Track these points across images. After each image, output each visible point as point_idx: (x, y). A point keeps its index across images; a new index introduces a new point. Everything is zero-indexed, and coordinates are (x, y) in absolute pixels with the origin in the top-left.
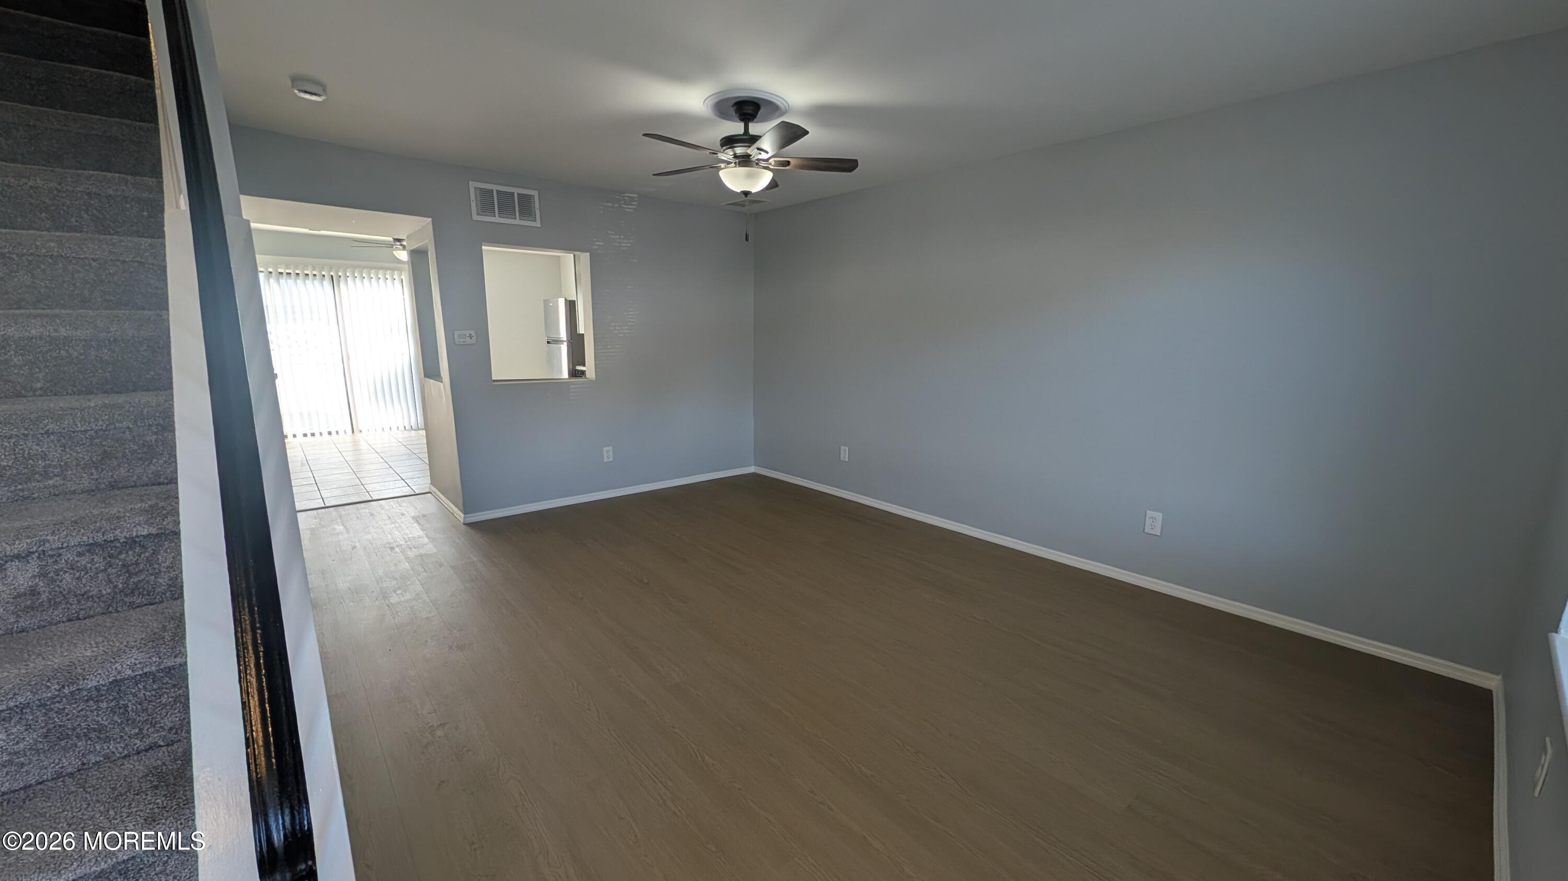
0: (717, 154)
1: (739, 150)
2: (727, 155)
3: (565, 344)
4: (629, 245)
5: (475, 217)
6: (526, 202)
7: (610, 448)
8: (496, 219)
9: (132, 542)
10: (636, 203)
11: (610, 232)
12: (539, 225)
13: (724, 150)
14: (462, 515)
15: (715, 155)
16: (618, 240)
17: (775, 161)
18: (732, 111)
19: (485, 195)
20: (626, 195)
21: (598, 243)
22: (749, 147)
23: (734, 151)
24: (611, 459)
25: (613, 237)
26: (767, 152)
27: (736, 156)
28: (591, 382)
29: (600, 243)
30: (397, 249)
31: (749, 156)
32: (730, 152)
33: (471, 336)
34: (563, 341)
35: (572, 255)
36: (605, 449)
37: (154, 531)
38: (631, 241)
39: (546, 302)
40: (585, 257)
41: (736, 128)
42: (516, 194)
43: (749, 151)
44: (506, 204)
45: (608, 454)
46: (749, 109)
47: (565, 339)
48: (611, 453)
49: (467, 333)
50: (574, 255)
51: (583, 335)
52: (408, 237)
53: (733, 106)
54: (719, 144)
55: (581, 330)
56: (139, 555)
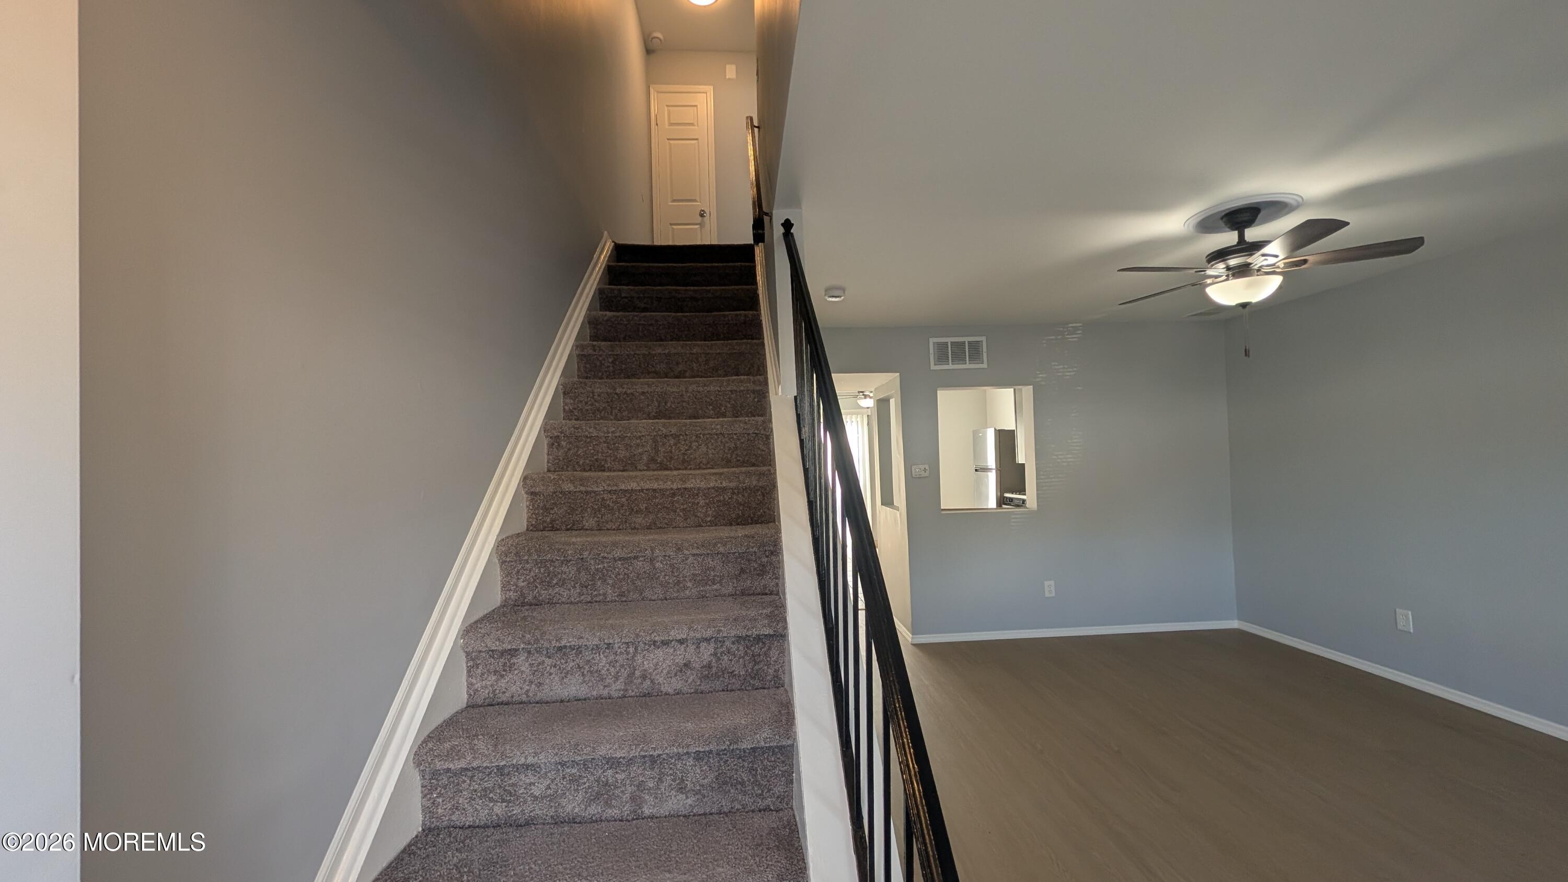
0: (1205, 271)
1: (1233, 262)
2: (1219, 268)
3: (994, 471)
4: (1073, 373)
5: (933, 367)
6: (975, 349)
7: (1052, 583)
8: (951, 366)
9: (758, 639)
10: (1080, 332)
11: (1053, 363)
12: (986, 367)
13: (1212, 265)
14: (911, 635)
15: (1203, 273)
16: (1061, 370)
17: (1285, 264)
18: (1222, 223)
19: (942, 348)
20: (1070, 325)
21: (1040, 375)
22: (1251, 255)
23: (1225, 264)
24: (1053, 594)
25: (1056, 367)
26: (1276, 256)
27: (1228, 268)
28: (1032, 512)
29: (1044, 375)
30: (861, 398)
31: (1248, 265)
32: (1222, 266)
33: (925, 470)
34: (992, 469)
35: (1012, 390)
36: (1047, 583)
37: (772, 633)
38: (1075, 369)
39: (975, 433)
40: (1028, 392)
41: (1229, 238)
42: (966, 342)
43: (1250, 260)
44: (958, 353)
45: (1049, 588)
46: (1245, 217)
47: (994, 467)
48: (1053, 589)
49: (922, 467)
50: (1015, 390)
51: (1023, 465)
52: (876, 389)
53: (1222, 218)
54: (1205, 260)
55: (1021, 459)
56: (761, 649)
